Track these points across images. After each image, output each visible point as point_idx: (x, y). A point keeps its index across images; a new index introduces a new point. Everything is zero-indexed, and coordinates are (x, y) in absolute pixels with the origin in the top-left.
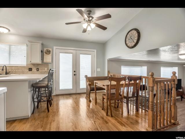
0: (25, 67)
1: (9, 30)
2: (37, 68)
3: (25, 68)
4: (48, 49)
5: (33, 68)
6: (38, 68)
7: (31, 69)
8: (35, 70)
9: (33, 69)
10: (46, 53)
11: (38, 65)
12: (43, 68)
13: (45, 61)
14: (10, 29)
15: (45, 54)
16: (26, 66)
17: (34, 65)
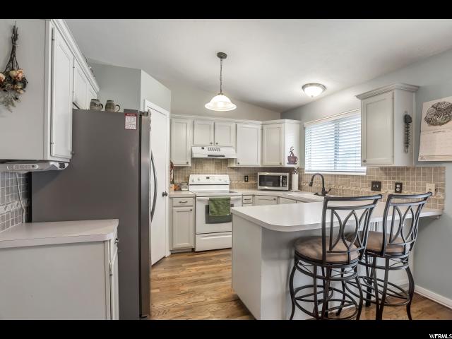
0: (362, 176)
1: (324, 88)
2: (396, 184)
3: (362, 181)
4: (443, 100)
5: (386, 183)
6: (401, 184)
7: (379, 183)
8: (389, 188)
9: (383, 185)
10: (429, 121)
11: (400, 170)
12: (418, 184)
13: (425, 154)
14: (325, 84)
15: (424, 125)
16: (365, 174)
17: (387, 170)
